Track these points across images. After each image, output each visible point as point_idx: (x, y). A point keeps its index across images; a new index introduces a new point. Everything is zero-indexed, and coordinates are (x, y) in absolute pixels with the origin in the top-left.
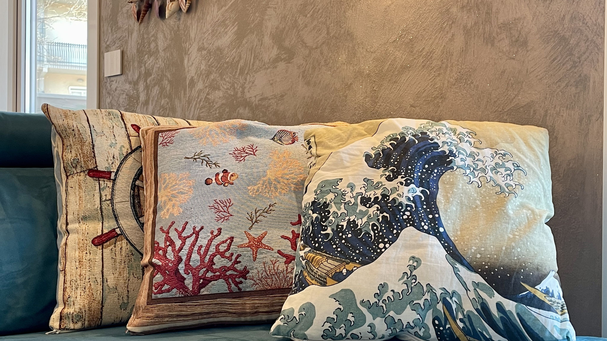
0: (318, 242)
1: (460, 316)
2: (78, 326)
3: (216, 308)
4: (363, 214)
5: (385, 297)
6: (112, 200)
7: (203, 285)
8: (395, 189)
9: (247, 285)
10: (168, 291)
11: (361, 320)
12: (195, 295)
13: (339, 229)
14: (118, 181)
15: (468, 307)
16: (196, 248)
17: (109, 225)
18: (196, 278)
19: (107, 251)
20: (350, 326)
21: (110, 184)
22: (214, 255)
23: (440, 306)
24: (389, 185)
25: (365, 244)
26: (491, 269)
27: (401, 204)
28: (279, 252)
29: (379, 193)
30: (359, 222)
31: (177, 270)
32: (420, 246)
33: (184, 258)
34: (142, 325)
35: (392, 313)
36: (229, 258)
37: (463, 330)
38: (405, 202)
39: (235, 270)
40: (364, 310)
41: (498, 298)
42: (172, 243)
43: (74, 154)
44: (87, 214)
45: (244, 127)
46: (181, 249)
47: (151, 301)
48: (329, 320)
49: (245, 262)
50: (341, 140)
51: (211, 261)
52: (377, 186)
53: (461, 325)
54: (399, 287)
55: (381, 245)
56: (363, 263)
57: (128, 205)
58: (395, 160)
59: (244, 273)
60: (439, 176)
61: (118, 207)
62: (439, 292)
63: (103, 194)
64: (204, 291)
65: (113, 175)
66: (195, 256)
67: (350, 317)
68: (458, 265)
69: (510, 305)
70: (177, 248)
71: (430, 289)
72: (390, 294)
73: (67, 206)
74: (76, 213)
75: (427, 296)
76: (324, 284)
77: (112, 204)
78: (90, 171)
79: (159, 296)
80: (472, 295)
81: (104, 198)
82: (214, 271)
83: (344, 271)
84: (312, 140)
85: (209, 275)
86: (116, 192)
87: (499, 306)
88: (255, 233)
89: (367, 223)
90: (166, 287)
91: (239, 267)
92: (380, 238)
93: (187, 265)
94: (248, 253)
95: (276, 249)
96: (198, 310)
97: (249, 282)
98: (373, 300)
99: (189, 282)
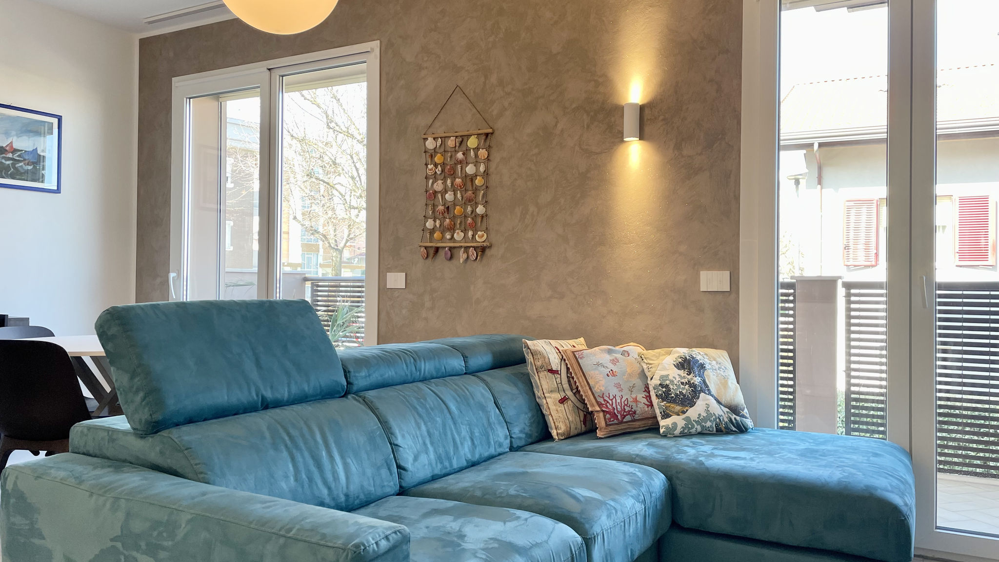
0: (668, 400)
1: (724, 423)
2: (563, 438)
3: (628, 426)
4: (684, 389)
5: (701, 418)
6: (561, 383)
7: (624, 418)
8: (692, 379)
9: (637, 417)
10: (613, 421)
11: (693, 426)
12: (621, 422)
13: (676, 395)
14: (562, 374)
15: (726, 420)
16: (618, 404)
17: (563, 395)
18: (621, 416)
19: (565, 406)
20: (689, 429)
21: (559, 376)
22: (624, 406)
23: (718, 420)
24: (689, 377)
25: (688, 400)
26: (730, 407)
27: (696, 385)
28: (644, 403)
29: (686, 380)
30: (683, 392)
31: (615, 413)
32: (708, 400)
33: (615, 408)
34: (605, 435)
35: (703, 424)
36: (629, 407)
37: (724, 427)
38: (698, 384)
39: (632, 411)
40: (694, 423)
41: (734, 416)
42: (608, 402)
43: (540, 362)
44: (552, 389)
45: (609, 349)
46: (612, 404)
47: (607, 425)
48: (682, 427)
49: (634, 408)
50: (656, 357)
51: (624, 408)
52: (684, 377)
53: (724, 426)
54: (705, 415)
55: (695, 400)
56: (691, 407)
57: (568, 385)
58: (687, 367)
59: (635, 412)
60: (703, 373)
61: (564, 386)
62: (717, 415)
63: (557, 381)
64: (624, 420)
65: (559, 372)
66: (618, 407)
67: (690, 426)
68: (721, 406)
69: (738, 418)
70: (611, 404)
71: (715, 415)
72: (702, 417)
73: (541, 386)
74: (547, 389)
75: (714, 417)
76: (679, 415)
77: (562, 384)
78: (550, 370)
79: (610, 423)
80: (727, 415)
81: (558, 383)
82: (626, 412)
83: (685, 410)
84: (642, 356)
85: (625, 414)
86: (562, 380)
87: (735, 419)
88: (634, 396)
89: (686, 392)
90: (612, 419)
91: (633, 410)
92: (693, 397)
93: (617, 410)
94: (634, 404)
95: (643, 402)
96: (623, 427)
97: (637, 416)
98: (697, 420)
99: (619, 417)
